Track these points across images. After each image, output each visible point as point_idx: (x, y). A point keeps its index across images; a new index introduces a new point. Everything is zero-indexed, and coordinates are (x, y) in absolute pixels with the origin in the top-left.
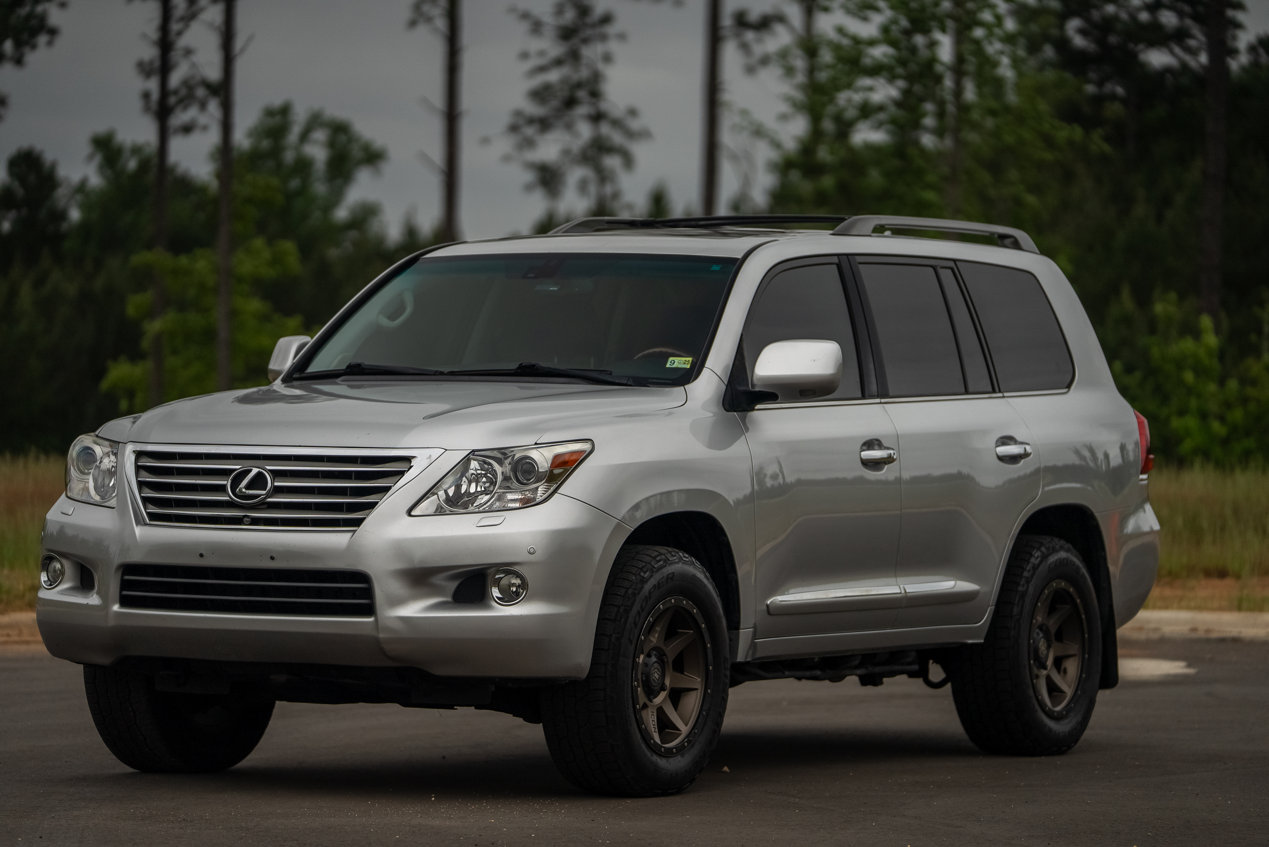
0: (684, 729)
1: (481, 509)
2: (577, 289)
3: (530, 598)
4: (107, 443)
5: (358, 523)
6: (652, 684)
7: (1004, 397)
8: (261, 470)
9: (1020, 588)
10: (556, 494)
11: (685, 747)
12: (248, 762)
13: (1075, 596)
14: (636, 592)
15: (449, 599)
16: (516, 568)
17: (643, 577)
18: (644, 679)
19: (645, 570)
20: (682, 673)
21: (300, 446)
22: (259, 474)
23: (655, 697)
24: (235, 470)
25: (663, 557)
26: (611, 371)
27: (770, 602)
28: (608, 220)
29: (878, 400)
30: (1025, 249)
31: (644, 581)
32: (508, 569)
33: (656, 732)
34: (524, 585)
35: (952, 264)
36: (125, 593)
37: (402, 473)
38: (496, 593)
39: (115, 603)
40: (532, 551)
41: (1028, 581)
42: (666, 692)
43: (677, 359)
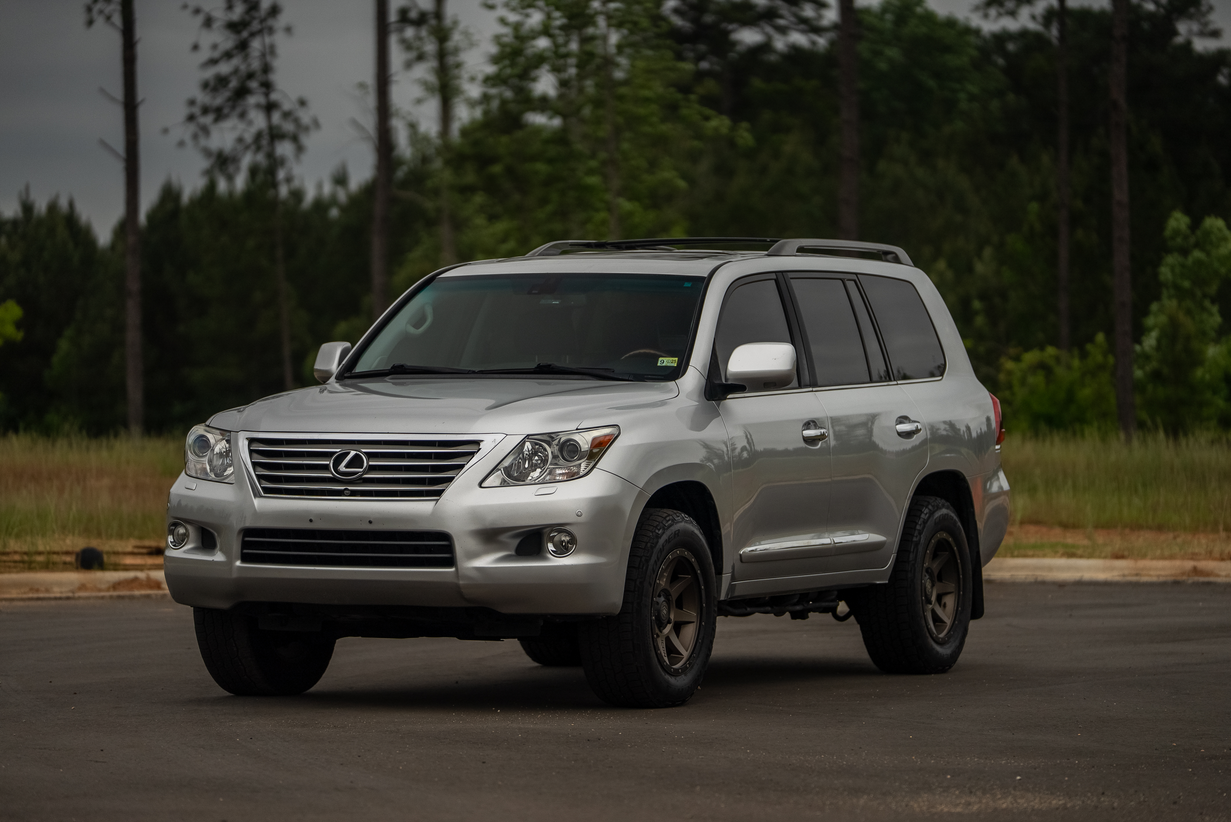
0: (685, 654)
1: (537, 481)
2: (572, 303)
3: (577, 552)
4: (218, 432)
5: (439, 493)
6: (662, 619)
7: (898, 384)
8: (358, 453)
9: (915, 539)
10: (595, 469)
11: (687, 668)
12: (316, 688)
13: (953, 544)
14: (653, 545)
15: (513, 553)
16: (568, 528)
17: (658, 533)
18: (656, 614)
19: (659, 528)
20: (682, 609)
21: (388, 433)
22: (356, 456)
23: (664, 628)
24: (336, 452)
25: (671, 517)
26: (613, 369)
27: (742, 553)
28: (571, 243)
29: (811, 389)
30: (904, 263)
31: (658, 537)
32: (560, 528)
33: (665, 656)
34: (573, 540)
35: (854, 277)
36: (245, 551)
37: (472, 454)
38: (551, 547)
39: (237, 560)
40: (579, 514)
41: (920, 533)
42: (671, 624)
43: (665, 359)
